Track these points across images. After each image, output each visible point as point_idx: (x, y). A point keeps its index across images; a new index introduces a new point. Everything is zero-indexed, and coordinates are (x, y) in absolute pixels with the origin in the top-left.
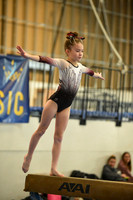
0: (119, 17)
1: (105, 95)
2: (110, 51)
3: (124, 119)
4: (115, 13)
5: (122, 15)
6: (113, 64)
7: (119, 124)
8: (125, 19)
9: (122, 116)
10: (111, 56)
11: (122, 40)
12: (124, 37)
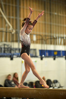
0: (9, 6)
1: (5, 45)
2: (6, 23)
3: (14, 56)
4: (7, 4)
5: (11, 5)
6: (8, 29)
7: (12, 59)
8: (13, 7)
9: (13, 55)
10: (7, 25)
11: (11, 17)
12: (13, 16)
